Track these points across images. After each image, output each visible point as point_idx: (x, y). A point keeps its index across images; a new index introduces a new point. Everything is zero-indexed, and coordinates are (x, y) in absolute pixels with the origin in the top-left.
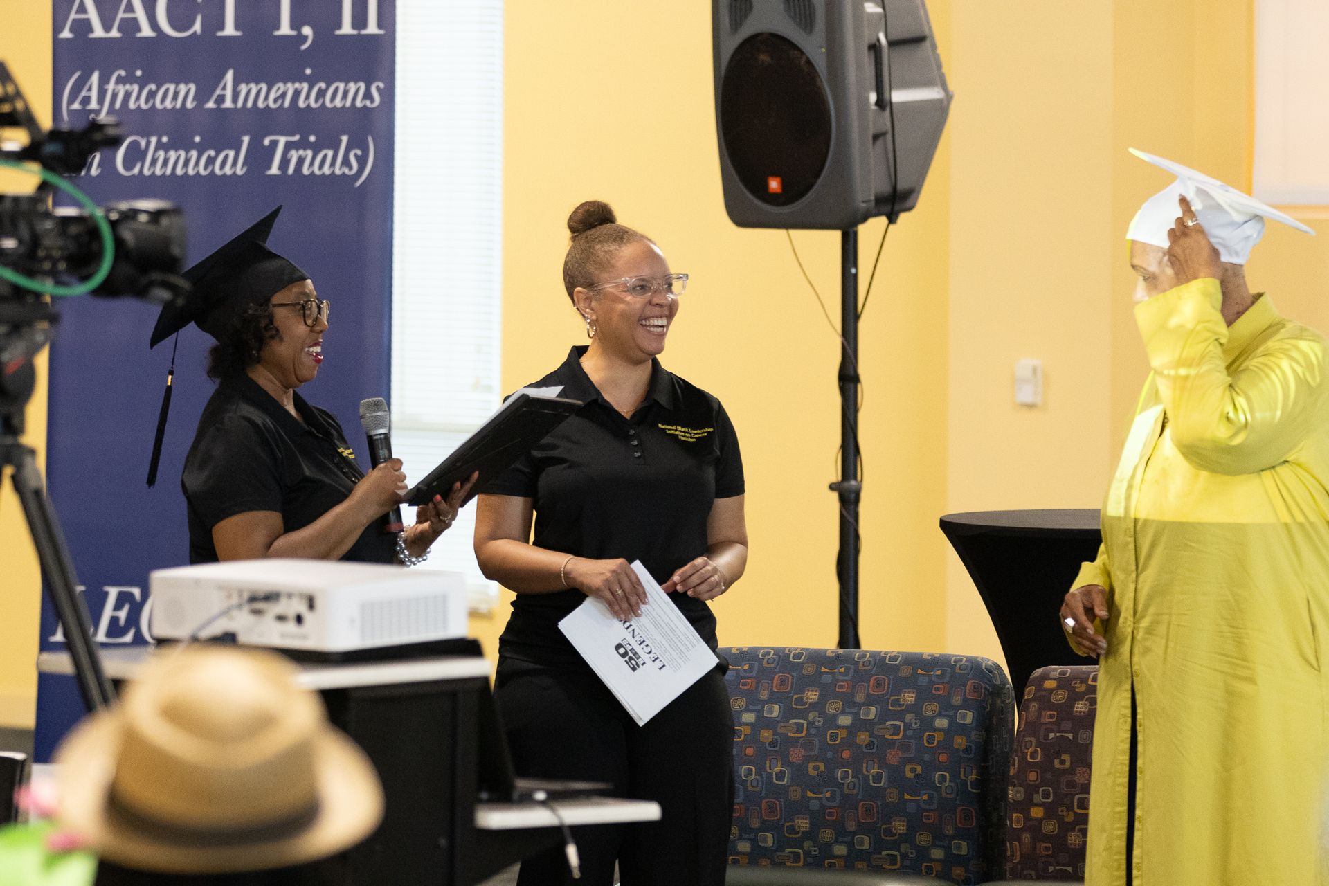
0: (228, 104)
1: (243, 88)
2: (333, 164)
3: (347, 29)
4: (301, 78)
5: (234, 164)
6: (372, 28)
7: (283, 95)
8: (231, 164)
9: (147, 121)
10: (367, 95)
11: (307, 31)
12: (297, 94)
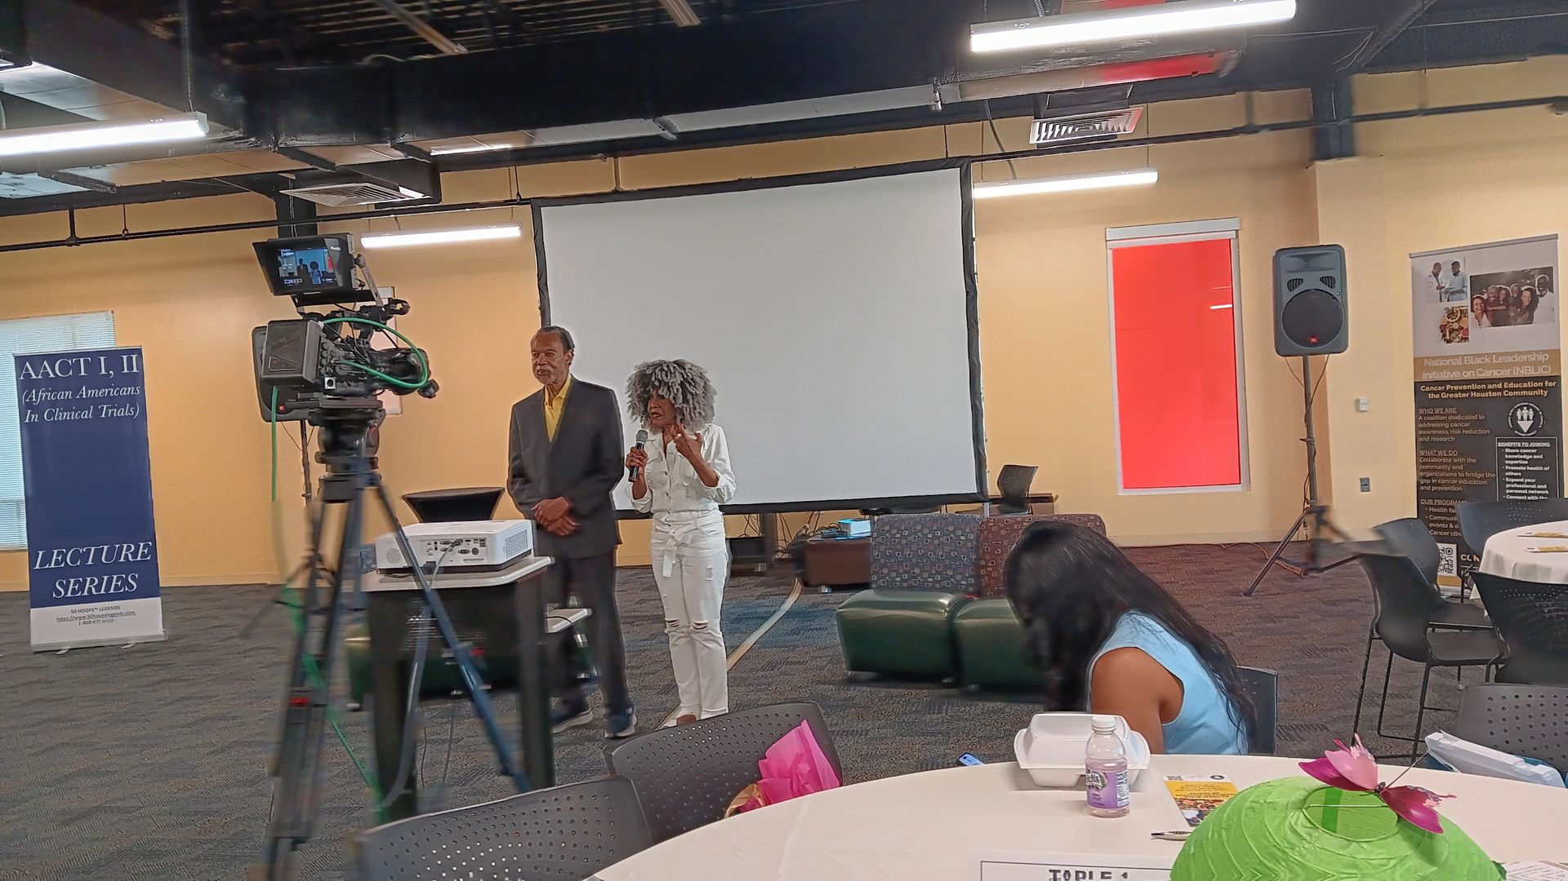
0: (84, 396)
1: (90, 392)
2: (124, 412)
3: (126, 371)
4: (111, 387)
5: (88, 415)
6: (135, 370)
7: (105, 393)
8: (87, 415)
9: (54, 404)
10: (135, 391)
11: (111, 372)
12: (109, 392)
